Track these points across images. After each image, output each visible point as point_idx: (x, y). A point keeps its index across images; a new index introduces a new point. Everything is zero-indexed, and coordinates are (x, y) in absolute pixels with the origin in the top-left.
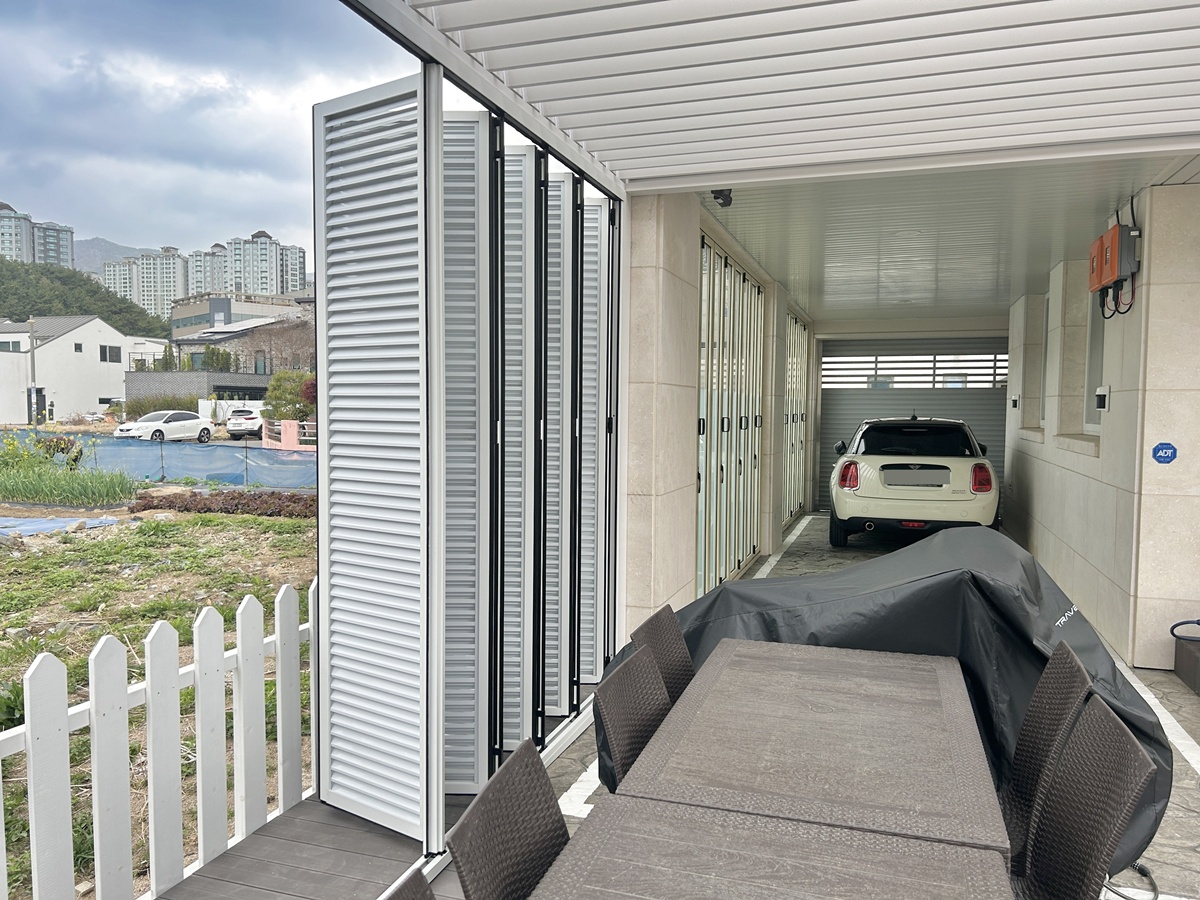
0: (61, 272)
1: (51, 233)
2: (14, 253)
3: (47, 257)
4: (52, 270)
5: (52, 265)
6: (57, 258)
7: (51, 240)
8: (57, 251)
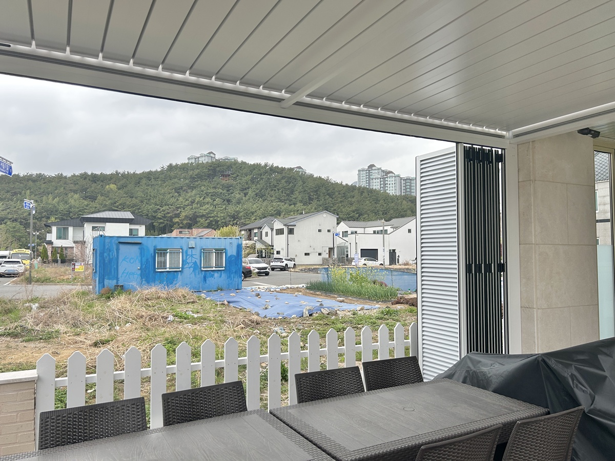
0: (411, 198)
1: (408, 181)
2: (393, 192)
3: (406, 192)
4: (407, 197)
5: (408, 195)
6: (410, 192)
7: (408, 184)
8: (410, 189)
